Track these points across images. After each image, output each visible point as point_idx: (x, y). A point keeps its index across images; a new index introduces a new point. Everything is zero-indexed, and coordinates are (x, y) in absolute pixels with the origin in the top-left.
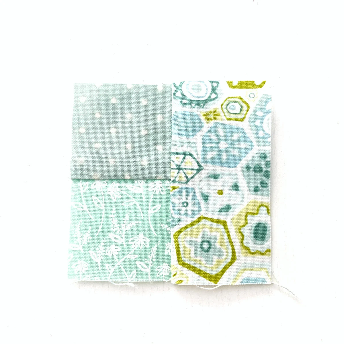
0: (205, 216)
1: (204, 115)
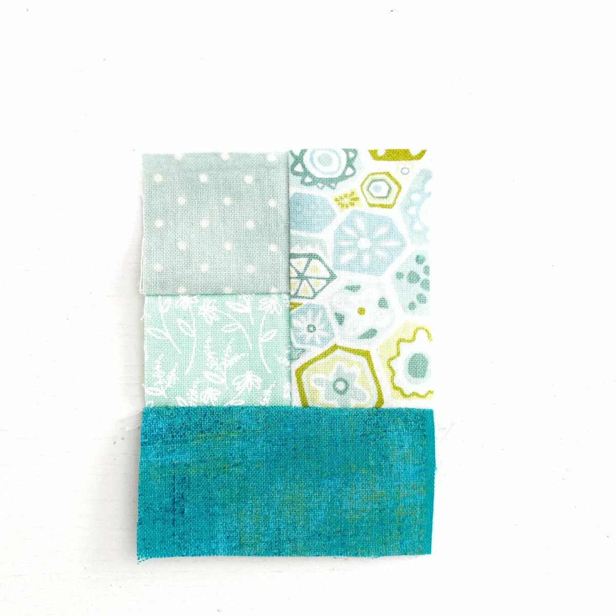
0: (339, 344)
1: (336, 200)
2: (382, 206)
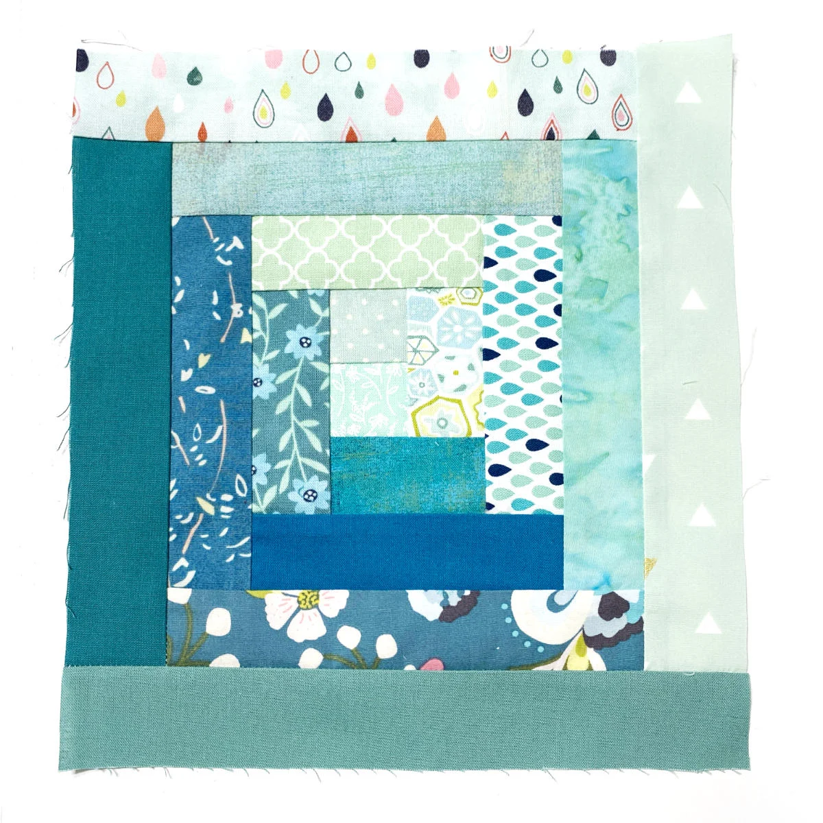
0: (441, 395)
1: (440, 300)
2: (470, 304)
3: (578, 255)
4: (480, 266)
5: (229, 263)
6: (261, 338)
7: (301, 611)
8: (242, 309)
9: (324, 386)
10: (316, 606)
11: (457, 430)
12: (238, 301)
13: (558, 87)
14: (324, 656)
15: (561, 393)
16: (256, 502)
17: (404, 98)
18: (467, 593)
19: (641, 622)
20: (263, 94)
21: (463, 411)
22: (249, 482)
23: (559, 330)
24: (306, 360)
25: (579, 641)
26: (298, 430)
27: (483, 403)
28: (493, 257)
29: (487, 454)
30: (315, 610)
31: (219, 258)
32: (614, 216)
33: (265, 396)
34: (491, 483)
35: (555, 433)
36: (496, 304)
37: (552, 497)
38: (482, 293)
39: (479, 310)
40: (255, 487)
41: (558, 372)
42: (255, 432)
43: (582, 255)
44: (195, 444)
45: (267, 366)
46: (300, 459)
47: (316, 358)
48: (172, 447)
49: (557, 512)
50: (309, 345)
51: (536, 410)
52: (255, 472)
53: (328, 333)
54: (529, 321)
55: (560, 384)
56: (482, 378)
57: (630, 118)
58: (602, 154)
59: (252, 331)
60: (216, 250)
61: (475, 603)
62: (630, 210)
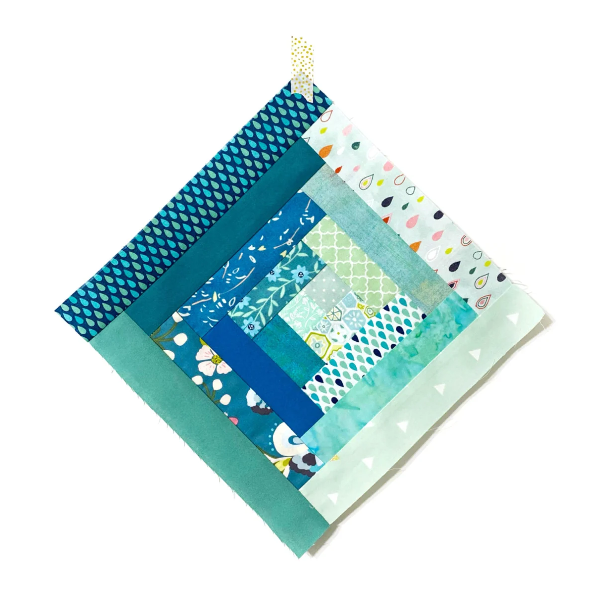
0: (326, 336)
2: (367, 316)
3: (418, 335)
4: (383, 305)
5: (303, 224)
6: (288, 259)
7: (210, 362)
8: (292, 243)
9: (291, 295)
10: (217, 365)
11: (320, 353)
12: (293, 239)
13: (472, 272)
14: (203, 383)
15: (365, 374)
16: (232, 312)
17: (417, 224)
18: (269, 408)
19: (314, 473)
20: (372, 176)
21: (328, 348)
22: (236, 303)
23: (387, 353)
24: (295, 281)
25: (287, 459)
26: (269, 301)
27: (337, 352)
28: (390, 308)
29: (321, 370)
30: (215, 365)
31: (301, 219)
32: (443, 334)
33: (270, 280)
34: (312, 381)
35: (349, 385)
36: (375, 324)
37: (327, 405)
38: (375, 315)
39: (368, 320)
40: (236, 306)
41: (372, 366)
42: (255, 288)
43: (419, 336)
44: (231, 273)
45: (280, 271)
46: (260, 312)
47: (299, 284)
48: (224, 267)
49: (324, 411)
50: (301, 277)
51: (351, 372)
52: (242, 301)
53: (311, 278)
54: (380, 340)
55: (368, 371)
56: (345, 344)
57: (485, 306)
58: (462, 309)
59: (288, 253)
60: (303, 215)
61: (268, 414)
62: (451, 337)
